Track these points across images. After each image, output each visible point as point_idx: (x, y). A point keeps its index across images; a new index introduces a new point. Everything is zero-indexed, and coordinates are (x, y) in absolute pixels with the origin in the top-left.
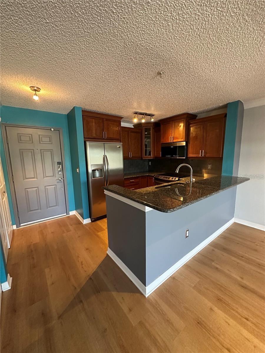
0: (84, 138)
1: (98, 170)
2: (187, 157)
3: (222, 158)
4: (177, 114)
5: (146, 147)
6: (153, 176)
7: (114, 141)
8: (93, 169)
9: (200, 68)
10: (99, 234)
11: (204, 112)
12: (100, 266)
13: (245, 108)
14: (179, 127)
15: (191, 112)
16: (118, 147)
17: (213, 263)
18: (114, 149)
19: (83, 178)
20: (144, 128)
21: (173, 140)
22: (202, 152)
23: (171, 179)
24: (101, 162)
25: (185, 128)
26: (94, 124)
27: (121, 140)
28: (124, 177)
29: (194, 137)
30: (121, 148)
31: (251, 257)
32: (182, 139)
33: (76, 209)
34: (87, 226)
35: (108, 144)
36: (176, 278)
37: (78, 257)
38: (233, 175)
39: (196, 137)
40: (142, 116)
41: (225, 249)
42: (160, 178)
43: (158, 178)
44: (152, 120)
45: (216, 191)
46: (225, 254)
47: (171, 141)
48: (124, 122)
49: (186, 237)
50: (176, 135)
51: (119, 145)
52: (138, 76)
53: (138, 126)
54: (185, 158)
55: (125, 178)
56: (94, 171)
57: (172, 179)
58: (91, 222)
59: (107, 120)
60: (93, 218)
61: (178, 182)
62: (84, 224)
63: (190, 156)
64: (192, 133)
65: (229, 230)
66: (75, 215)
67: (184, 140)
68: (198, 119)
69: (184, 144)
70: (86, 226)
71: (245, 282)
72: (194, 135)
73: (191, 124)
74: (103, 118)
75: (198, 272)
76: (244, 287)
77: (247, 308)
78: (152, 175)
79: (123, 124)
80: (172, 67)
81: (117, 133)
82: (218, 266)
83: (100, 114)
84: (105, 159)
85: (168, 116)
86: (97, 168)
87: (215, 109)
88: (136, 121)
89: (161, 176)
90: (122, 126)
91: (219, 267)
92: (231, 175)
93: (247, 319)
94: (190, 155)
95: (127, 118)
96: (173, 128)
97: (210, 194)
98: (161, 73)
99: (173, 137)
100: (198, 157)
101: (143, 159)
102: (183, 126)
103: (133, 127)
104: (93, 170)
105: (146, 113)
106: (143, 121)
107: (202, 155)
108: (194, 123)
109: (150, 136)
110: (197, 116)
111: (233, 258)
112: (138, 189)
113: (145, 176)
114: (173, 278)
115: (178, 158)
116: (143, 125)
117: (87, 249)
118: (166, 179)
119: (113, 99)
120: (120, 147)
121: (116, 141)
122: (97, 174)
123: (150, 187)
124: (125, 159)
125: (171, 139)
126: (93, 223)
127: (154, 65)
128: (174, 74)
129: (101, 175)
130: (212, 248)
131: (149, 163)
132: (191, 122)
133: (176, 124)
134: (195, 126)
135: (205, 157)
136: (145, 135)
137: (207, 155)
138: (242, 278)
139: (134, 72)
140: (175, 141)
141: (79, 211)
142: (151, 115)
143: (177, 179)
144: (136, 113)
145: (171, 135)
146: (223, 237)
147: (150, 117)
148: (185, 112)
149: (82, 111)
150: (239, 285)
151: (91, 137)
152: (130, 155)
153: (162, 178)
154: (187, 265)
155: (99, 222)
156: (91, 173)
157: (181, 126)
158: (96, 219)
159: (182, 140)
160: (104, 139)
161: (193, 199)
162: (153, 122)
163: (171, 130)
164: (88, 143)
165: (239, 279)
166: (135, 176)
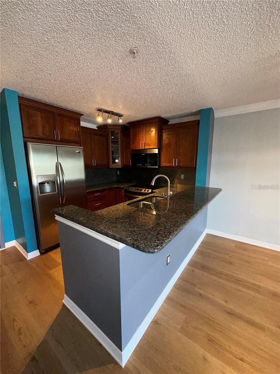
0: (24, 137)
1: (48, 183)
2: (160, 167)
3: (196, 167)
4: (149, 117)
5: (113, 154)
6: (123, 188)
7: (72, 144)
8: (40, 181)
9: (182, 54)
10: (52, 272)
11: (176, 118)
12: (51, 329)
13: (215, 117)
14: (151, 133)
15: (163, 116)
16: (77, 152)
17: (196, 289)
18: (72, 155)
19: (24, 195)
20: (110, 130)
21: (144, 147)
22: (175, 161)
23: (143, 191)
24: (54, 172)
25: (157, 133)
26: (39, 118)
27: (81, 144)
28: (86, 190)
29: (167, 144)
30: (82, 154)
31: (229, 273)
32: (154, 145)
33: (16, 238)
34: (33, 263)
35: (62, 148)
36: (159, 322)
37: (14, 320)
38: (206, 186)
39: (169, 145)
40: (107, 115)
41: (204, 268)
42: (131, 190)
43: (128, 190)
44: (121, 121)
45: (201, 208)
46: (206, 274)
47: (142, 147)
48: (85, 122)
49: (167, 264)
50: (148, 141)
51: (78, 149)
52: (102, 50)
53: (103, 128)
54: (157, 167)
55: (88, 191)
56: (42, 184)
57: (145, 191)
58: (40, 255)
59: (60, 115)
60: (44, 249)
61: (152, 195)
62: (28, 259)
63: (163, 166)
64: (165, 140)
65: (204, 243)
66: (14, 247)
67: (157, 147)
68: (170, 125)
69: (156, 151)
70: (31, 263)
71: (231, 306)
72: (167, 142)
73: (163, 130)
74: (54, 112)
75: (182, 306)
76: (230, 313)
77: (238, 344)
78: (121, 186)
79: (83, 124)
80: (150, 44)
81: (75, 133)
82: (201, 292)
83: (49, 105)
84: (59, 168)
85: (139, 119)
86: (46, 180)
87: (187, 115)
88: (100, 120)
89: (132, 188)
90: (81, 125)
91: (203, 293)
92: (204, 186)
93: (242, 360)
94: (163, 164)
95: (89, 115)
96: (144, 133)
97: (196, 213)
98: (135, 51)
99: (144, 143)
100: (172, 166)
101: (110, 167)
102: (156, 131)
103: (96, 129)
104: (39, 184)
105: (113, 112)
106: (110, 121)
107: (175, 164)
108: (166, 129)
109: (118, 141)
110: (169, 121)
111: (214, 277)
112: (106, 208)
113: (113, 188)
114: (155, 322)
115: (148, 167)
116: (109, 127)
117: (30, 302)
118: (138, 191)
119: (66, 84)
120: (79, 153)
121: (74, 144)
122: (48, 188)
123: (120, 204)
124: (87, 167)
125: (142, 146)
126: (44, 256)
127: (124, 35)
128: (150, 58)
129: (53, 189)
130: (192, 268)
131: (117, 173)
132: (164, 128)
133: (148, 129)
134: (167, 132)
135: (179, 167)
136: (112, 139)
137: (181, 164)
138: (226, 302)
139: (95, 42)
140: (146, 147)
141: (21, 240)
142: (120, 116)
143: (150, 191)
144: (100, 110)
145: (142, 141)
146: (199, 252)
147: (118, 117)
148: (157, 115)
149: (18, 97)
150: (226, 312)
151: (35, 136)
152: (94, 163)
153: (133, 189)
154: (169, 298)
155: (52, 254)
156: (37, 188)
157: (152, 131)
158: (48, 249)
159: (155, 147)
160: (56, 141)
161: (180, 223)
162: (121, 124)
163: (142, 135)
164: (30, 145)
165: (224, 303)
166: (101, 189)
